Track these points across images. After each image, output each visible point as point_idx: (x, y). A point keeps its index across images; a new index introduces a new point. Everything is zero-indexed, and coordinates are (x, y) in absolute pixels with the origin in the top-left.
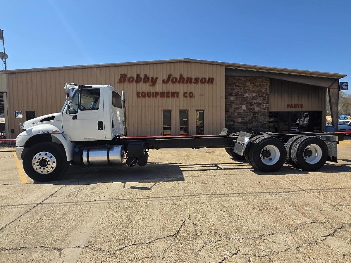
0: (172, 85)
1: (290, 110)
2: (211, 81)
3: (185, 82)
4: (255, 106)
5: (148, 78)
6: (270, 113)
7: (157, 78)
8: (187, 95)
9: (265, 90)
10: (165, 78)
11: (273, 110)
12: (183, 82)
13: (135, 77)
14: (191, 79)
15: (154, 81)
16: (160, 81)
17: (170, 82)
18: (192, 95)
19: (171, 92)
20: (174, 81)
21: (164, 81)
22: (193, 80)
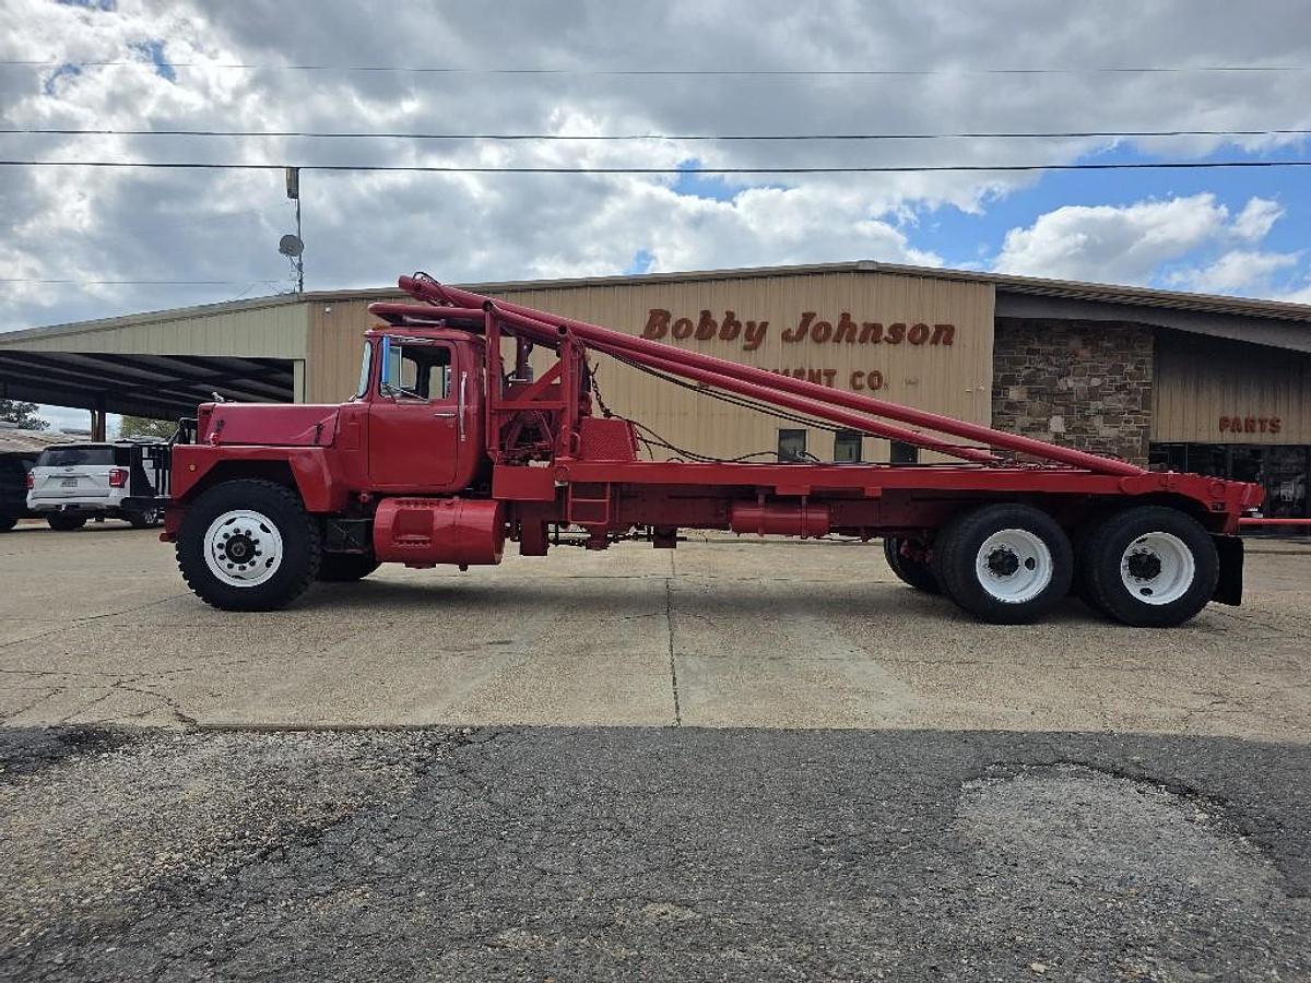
0: (815, 346)
1: (1229, 437)
2: (945, 334)
3: (857, 337)
4: (1098, 421)
5: (738, 325)
6: (1153, 446)
7: (764, 325)
8: (863, 381)
9: (1136, 368)
10: (793, 325)
11: (1163, 437)
12: (850, 340)
13: (696, 321)
14: (877, 328)
15: (756, 335)
16: (773, 334)
17: (808, 337)
18: (880, 380)
19: (811, 371)
20: (822, 334)
21: (786, 336)
22: (885, 333)
